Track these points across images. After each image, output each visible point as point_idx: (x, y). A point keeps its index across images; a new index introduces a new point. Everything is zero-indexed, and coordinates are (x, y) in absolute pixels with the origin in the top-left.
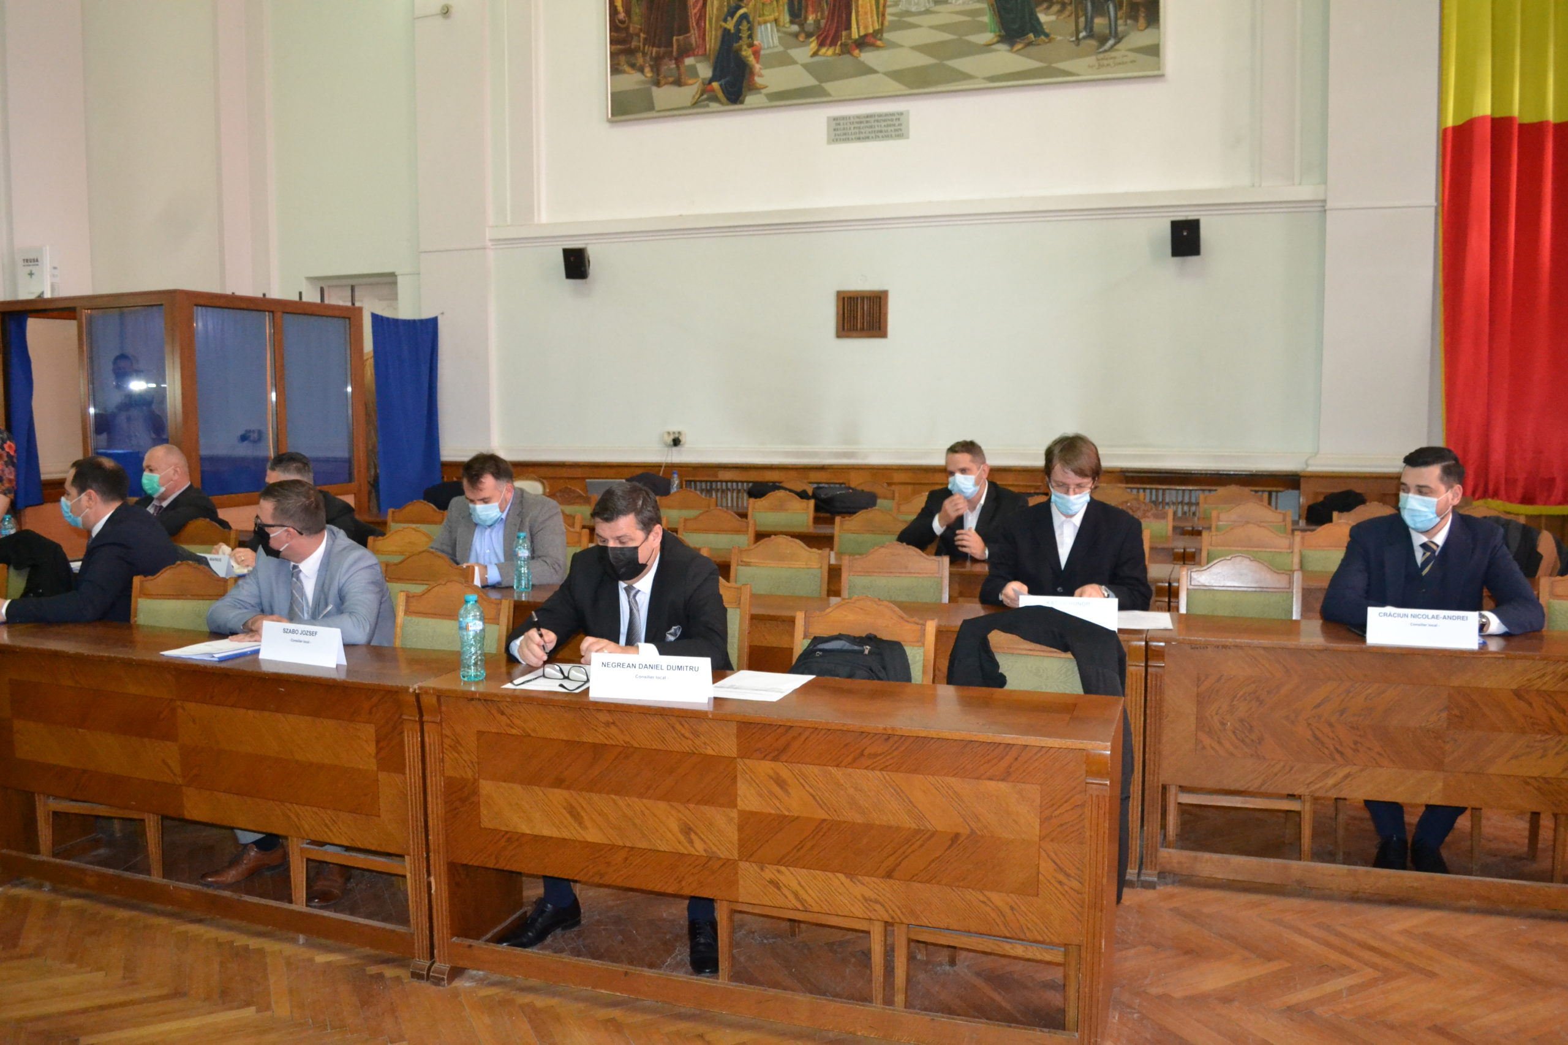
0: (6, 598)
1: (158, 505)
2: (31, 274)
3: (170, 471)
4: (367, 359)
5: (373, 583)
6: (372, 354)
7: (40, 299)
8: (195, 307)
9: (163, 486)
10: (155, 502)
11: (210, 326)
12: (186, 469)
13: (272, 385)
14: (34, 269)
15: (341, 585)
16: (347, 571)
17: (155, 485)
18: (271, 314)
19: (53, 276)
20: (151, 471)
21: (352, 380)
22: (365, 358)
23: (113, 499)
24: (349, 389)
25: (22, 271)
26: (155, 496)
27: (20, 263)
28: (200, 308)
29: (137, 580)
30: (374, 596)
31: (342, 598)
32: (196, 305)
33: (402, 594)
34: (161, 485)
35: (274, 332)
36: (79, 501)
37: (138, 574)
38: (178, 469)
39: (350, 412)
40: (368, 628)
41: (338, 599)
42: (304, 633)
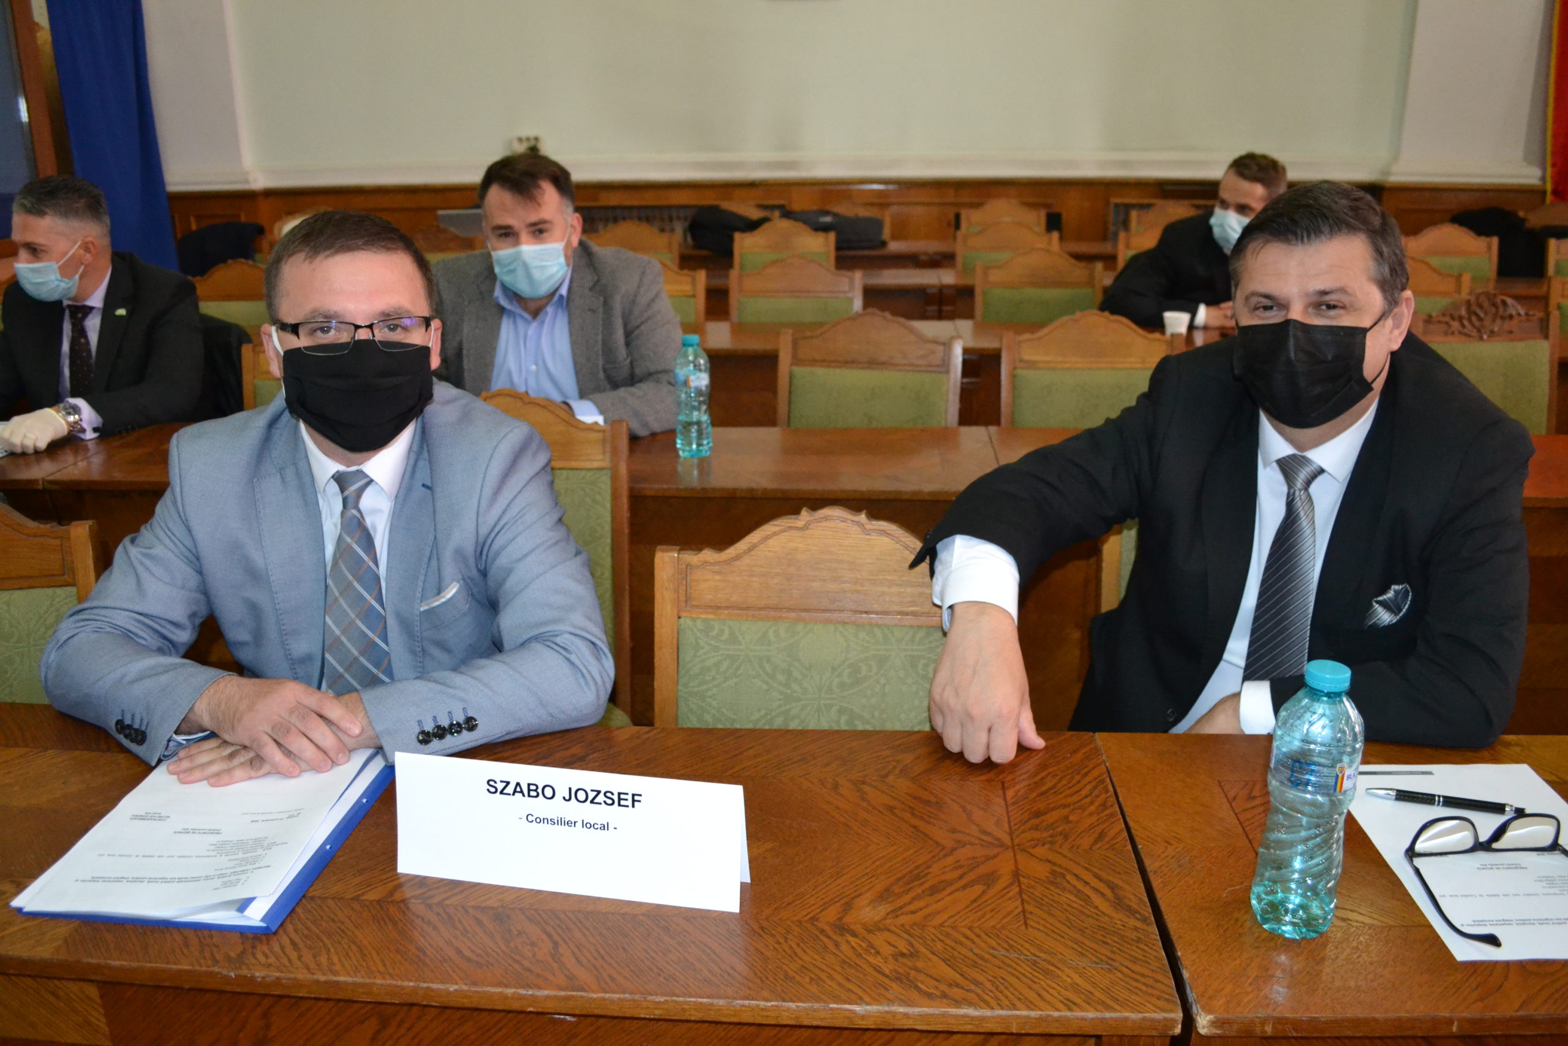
42: (581, 796)
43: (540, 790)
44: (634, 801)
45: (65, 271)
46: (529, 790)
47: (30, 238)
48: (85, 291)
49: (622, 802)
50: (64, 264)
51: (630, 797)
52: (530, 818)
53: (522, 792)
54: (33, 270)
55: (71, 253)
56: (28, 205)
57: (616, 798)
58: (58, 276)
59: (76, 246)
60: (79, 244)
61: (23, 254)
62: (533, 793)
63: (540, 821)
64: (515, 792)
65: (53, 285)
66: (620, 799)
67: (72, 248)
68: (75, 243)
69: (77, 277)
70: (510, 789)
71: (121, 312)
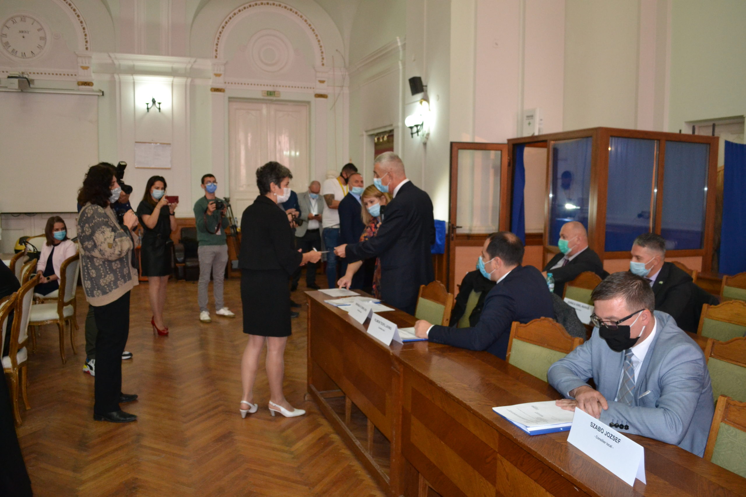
0: (432, 323)
1: (567, 259)
2: (529, 124)
3: (575, 239)
4: (720, 171)
5: (694, 379)
6: (723, 168)
7: (533, 137)
8: (610, 138)
9: (570, 248)
10: (565, 257)
11: (619, 150)
12: (585, 238)
13: (655, 186)
14: (531, 121)
15: (661, 375)
16: (670, 362)
17: (566, 247)
18: (658, 142)
19: (540, 124)
20: (564, 238)
21: (708, 183)
22: (718, 170)
23: (512, 264)
24: (706, 189)
25: (526, 122)
26: (566, 254)
27: (525, 118)
28: (613, 139)
29: (515, 324)
30: (693, 394)
31: (661, 389)
32: (612, 136)
33: (723, 398)
34: (569, 247)
35: (659, 154)
36: (490, 263)
37: (516, 320)
38: (580, 238)
39: (705, 204)
40: (680, 430)
41: (658, 388)
42: (608, 435)
43: (601, 430)
44: (619, 441)
45: (647, 267)
46: (599, 429)
47: (637, 254)
48: (651, 274)
49: (616, 441)
50: (647, 264)
51: (618, 439)
52: (597, 437)
53: (597, 428)
54: (638, 265)
55: (650, 261)
56: (640, 243)
57: (615, 438)
58: (644, 268)
59: (653, 259)
60: (654, 258)
61: (634, 259)
62: (599, 430)
63: (599, 439)
64: (596, 428)
65: (641, 271)
66: (616, 439)
67: (652, 259)
68: (653, 257)
69: (650, 270)
70: (595, 427)
71: (661, 282)
